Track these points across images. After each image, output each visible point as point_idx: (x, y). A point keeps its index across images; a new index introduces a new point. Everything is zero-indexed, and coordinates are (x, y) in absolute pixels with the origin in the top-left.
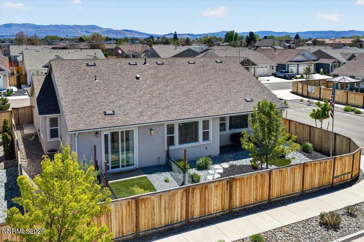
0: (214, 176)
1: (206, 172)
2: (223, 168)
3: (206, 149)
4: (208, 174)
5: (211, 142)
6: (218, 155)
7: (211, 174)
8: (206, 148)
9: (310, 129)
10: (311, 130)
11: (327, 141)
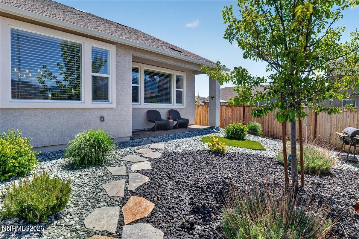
0: (127, 183)
1: (100, 172)
2: (148, 159)
3: (101, 121)
4: (105, 177)
5: (114, 105)
6: (129, 139)
7: (118, 177)
8: (102, 119)
9: (244, 110)
10: (246, 111)
11: (271, 120)
